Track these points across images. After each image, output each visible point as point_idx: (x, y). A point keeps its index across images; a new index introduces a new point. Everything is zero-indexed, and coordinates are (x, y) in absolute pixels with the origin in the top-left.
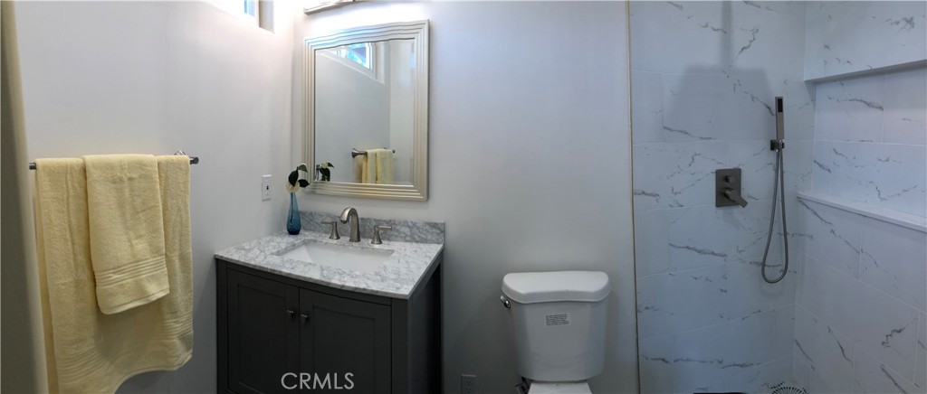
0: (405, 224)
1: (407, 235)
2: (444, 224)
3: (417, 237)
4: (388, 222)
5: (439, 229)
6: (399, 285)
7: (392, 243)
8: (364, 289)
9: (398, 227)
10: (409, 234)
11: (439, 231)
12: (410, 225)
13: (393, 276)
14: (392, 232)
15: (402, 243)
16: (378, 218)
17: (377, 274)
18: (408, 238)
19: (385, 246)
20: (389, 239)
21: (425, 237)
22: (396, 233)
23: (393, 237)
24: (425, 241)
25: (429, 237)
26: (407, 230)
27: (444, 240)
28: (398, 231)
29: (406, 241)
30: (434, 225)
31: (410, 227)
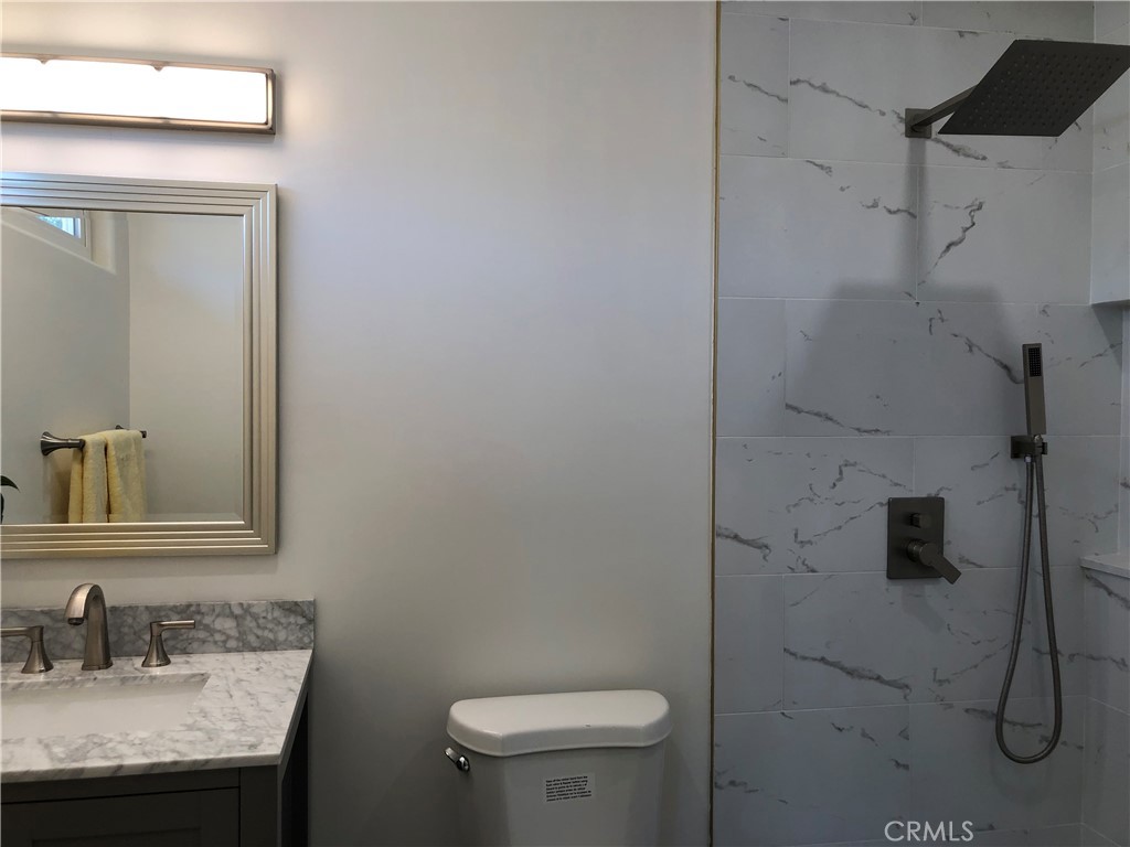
0: (226, 610)
1: (229, 637)
2: (313, 604)
3: (252, 638)
4: (184, 610)
5: (301, 617)
6: (252, 740)
7: (194, 658)
8: (175, 763)
9: (207, 620)
10: (234, 633)
11: (301, 621)
12: (237, 611)
13: (232, 726)
14: (193, 633)
15: (221, 657)
16: (156, 603)
17: (190, 728)
18: (232, 644)
19: (179, 667)
20: (185, 652)
21: (271, 636)
22: (202, 634)
23: (195, 645)
24: (271, 646)
25: (282, 635)
26: (228, 625)
27: (315, 641)
28: (207, 628)
29: (229, 651)
30: (292, 608)
31: (236, 617)
